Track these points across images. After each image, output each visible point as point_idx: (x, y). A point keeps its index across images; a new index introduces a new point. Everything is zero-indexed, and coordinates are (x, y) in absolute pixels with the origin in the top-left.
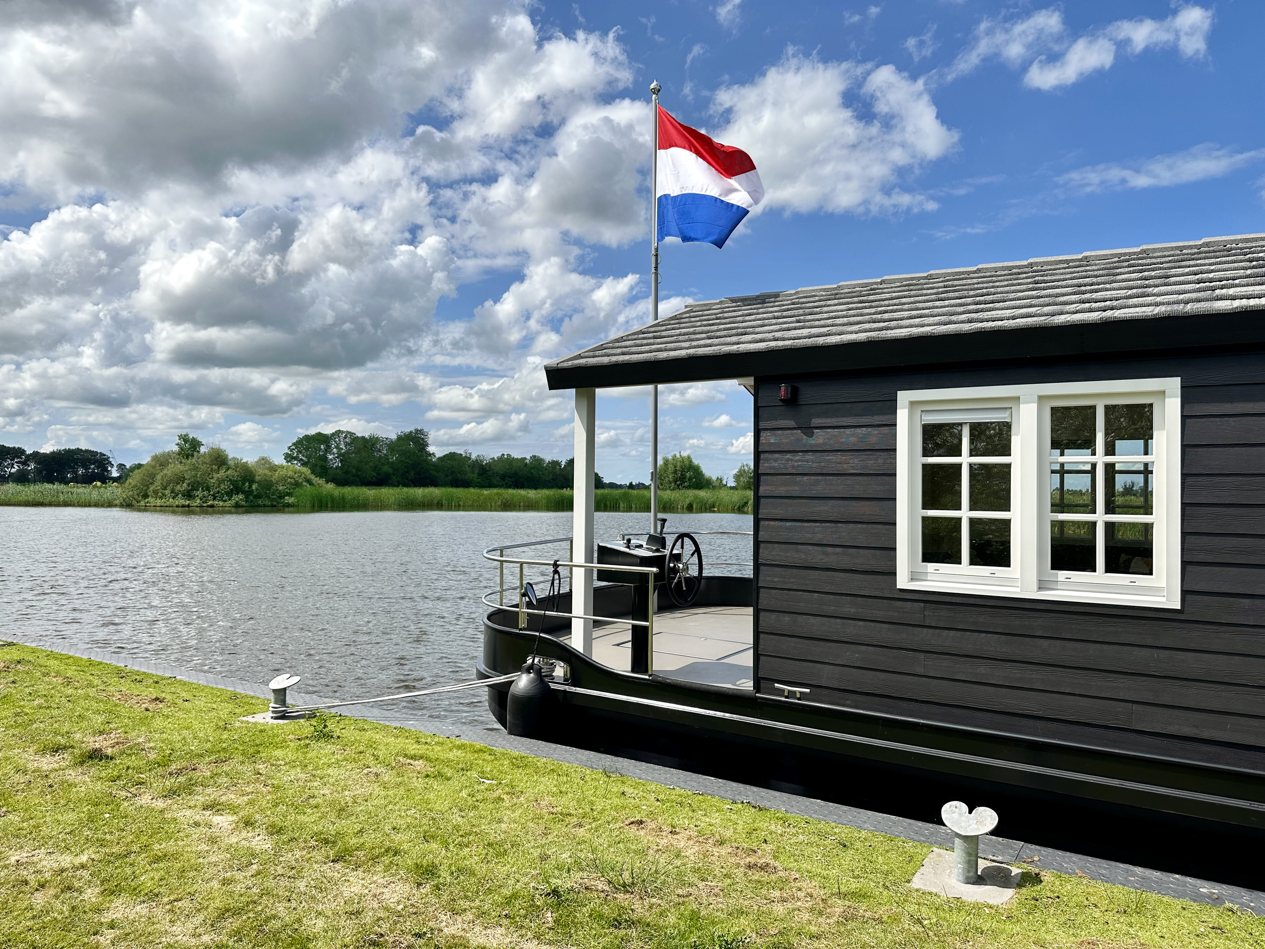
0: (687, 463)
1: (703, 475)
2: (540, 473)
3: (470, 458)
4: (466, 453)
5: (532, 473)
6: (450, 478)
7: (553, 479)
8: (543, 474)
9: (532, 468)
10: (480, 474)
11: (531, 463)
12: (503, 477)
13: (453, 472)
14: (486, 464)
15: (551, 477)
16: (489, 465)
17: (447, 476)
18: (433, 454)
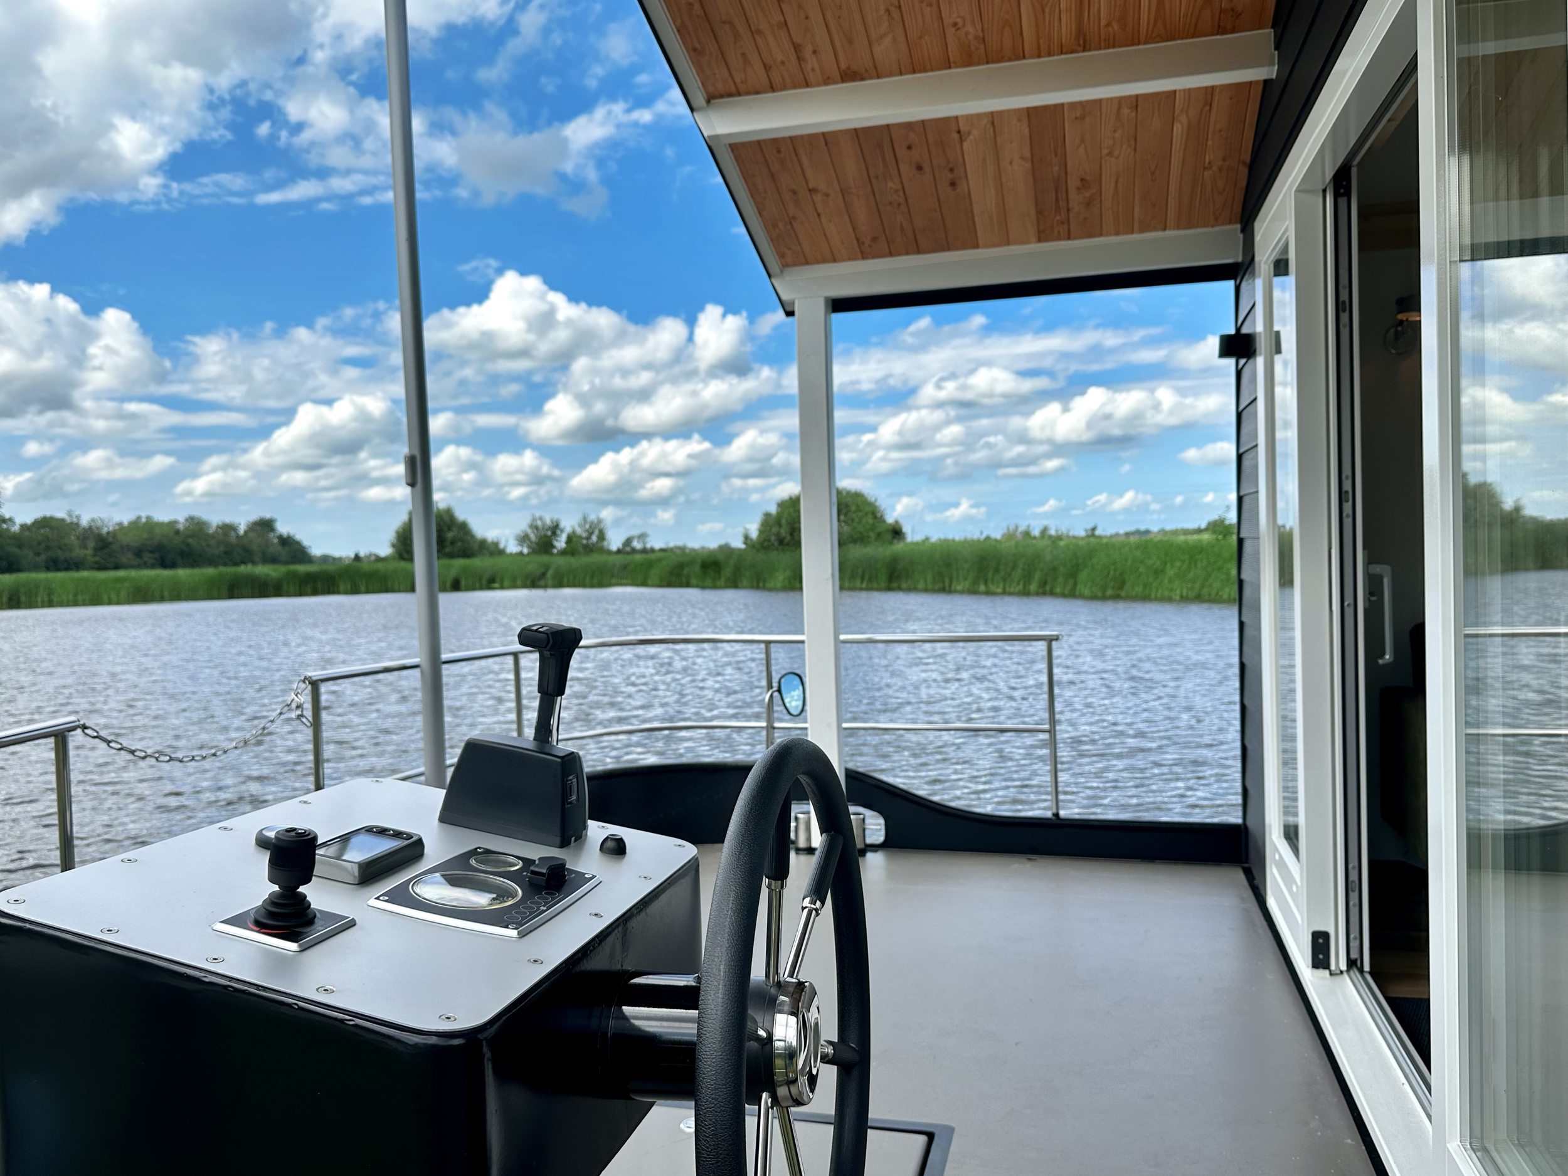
0: (447, 518)
1: (473, 537)
2: (204, 544)
3: (77, 525)
4: (70, 516)
5: (188, 545)
6: (43, 557)
7: (226, 553)
8: (208, 546)
9: (188, 536)
10: (97, 550)
11: (186, 529)
12: (138, 553)
13: (48, 548)
14: (108, 533)
15: (222, 549)
16: (113, 534)
17: (38, 554)
18: (10, 520)
